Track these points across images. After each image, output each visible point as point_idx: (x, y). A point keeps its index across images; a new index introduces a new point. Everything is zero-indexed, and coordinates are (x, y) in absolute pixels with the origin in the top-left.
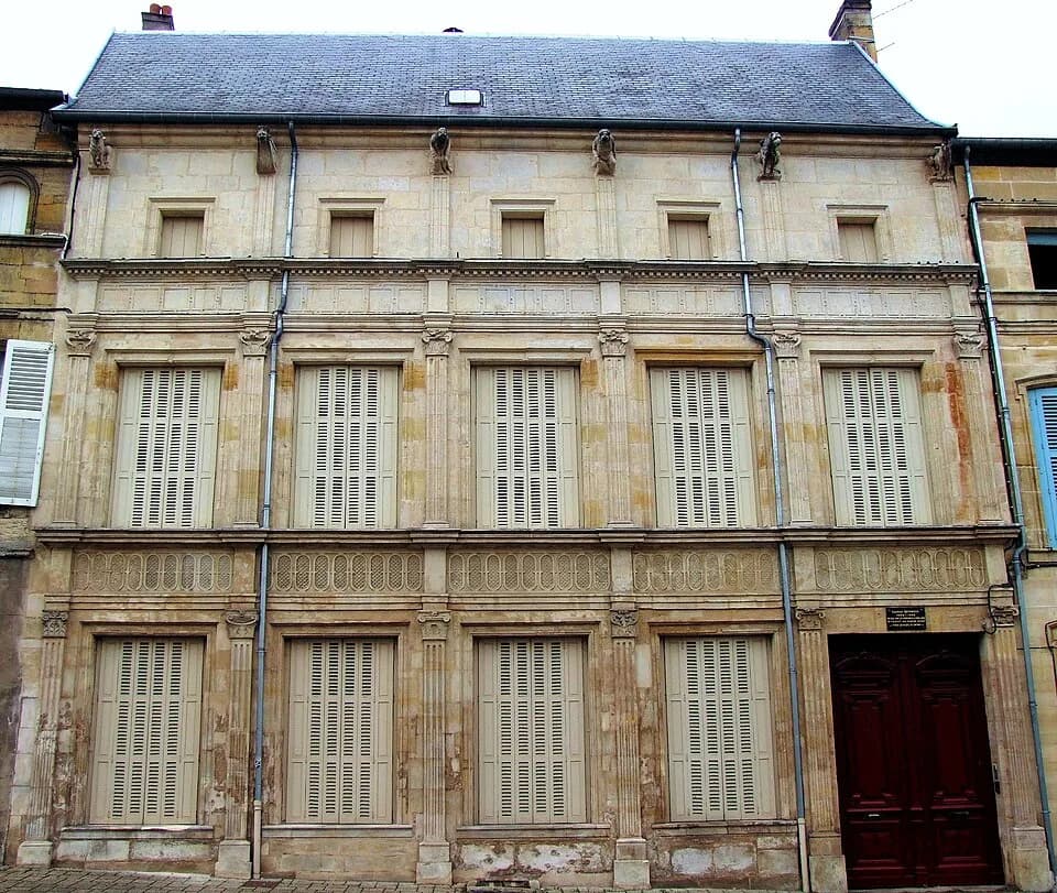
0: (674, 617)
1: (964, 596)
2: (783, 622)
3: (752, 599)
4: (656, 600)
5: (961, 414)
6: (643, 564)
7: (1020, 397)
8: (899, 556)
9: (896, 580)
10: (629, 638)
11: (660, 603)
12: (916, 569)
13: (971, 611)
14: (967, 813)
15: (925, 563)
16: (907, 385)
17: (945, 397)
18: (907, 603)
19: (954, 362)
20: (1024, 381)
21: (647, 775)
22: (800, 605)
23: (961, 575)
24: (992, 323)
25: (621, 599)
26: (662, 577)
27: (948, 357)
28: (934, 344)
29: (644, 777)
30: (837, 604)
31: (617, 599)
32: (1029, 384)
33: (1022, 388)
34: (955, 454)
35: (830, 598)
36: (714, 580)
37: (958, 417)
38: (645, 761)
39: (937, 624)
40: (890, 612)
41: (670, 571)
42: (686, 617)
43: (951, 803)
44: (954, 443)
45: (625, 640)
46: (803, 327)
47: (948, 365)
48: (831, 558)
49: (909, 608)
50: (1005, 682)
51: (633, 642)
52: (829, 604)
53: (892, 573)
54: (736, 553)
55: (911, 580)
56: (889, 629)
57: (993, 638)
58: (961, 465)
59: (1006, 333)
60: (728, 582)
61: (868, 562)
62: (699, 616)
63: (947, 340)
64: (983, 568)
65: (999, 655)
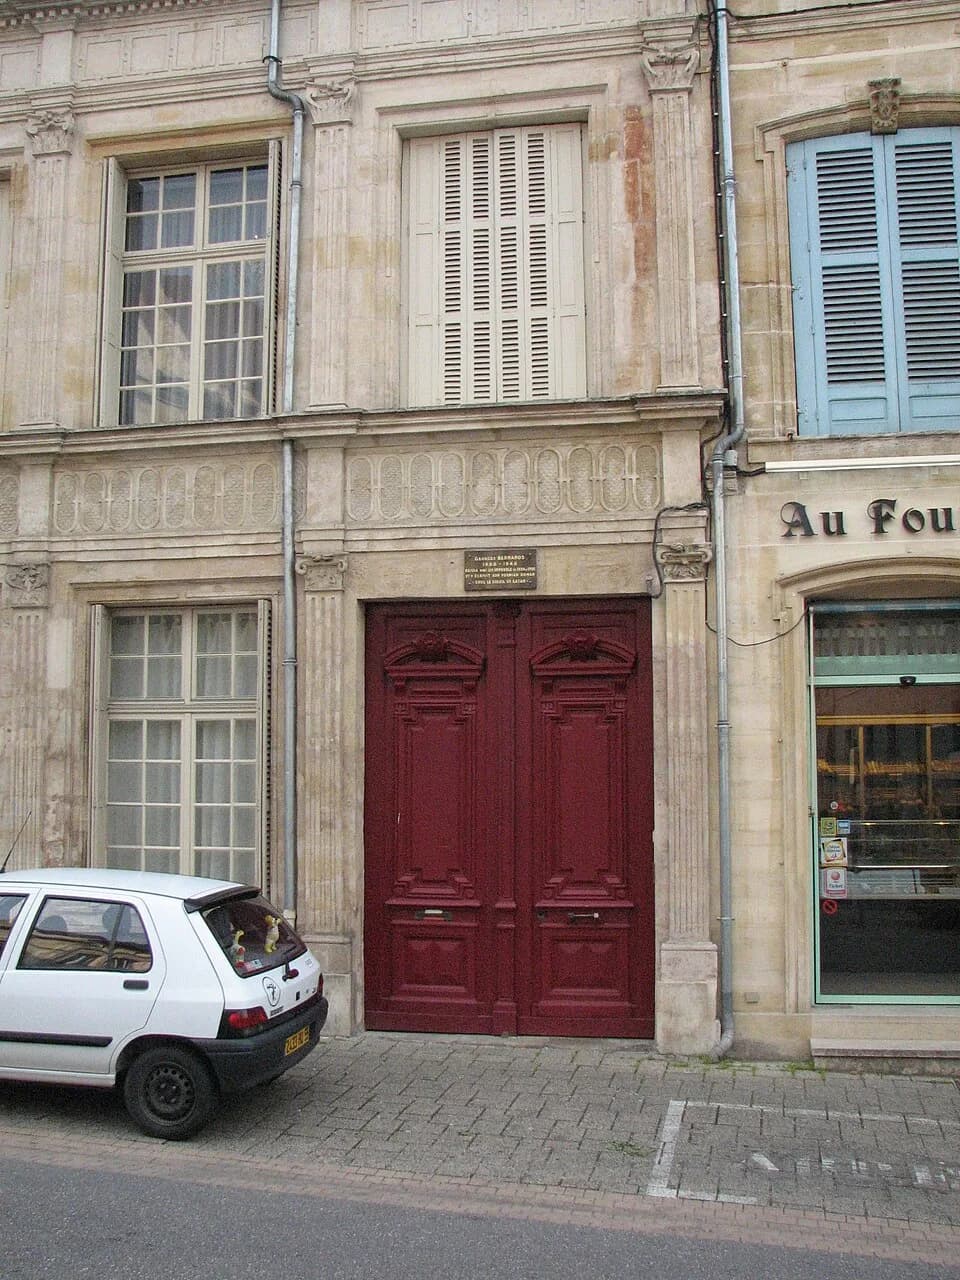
0: (111, 574)
1: (614, 527)
2: (281, 579)
3: (230, 540)
4: (80, 546)
5: (646, 195)
6: (68, 488)
7: (766, 157)
8: (501, 456)
9: (491, 501)
10: (36, 608)
11: (89, 550)
12: (532, 479)
13: (627, 555)
14: (596, 915)
15: (549, 469)
16: (562, 153)
17: (617, 167)
18: (505, 543)
19: (642, 101)
20: (777, 125)
21: (54, 828)
22: (307, 548)
23: (616, 490)
24: (722, 24)
25: (26, 547)
26: (96, 509)
27: (632, 93)
28: (609, 73)
29: (48, 830)
30: (378, 547)
31: (20, 547)
32: (786, 130)
33: (774, 140)
34: (625, 270)
35: (363, 535)
36: (176, 510)
37: (640, 203)
38: (52, 805)
39: (557, 579)
40: (471, 557)
41: (109, 500)
42: (128, 574)
43: (577, 897)
44: (626, 250)
45: (27, 613)
46: (363, 70)
47: (630, 108)
48: (376, 465)
49: (508, 551)
50: (676, 685)
51: (41, 614)
52: (363, 547)
53: (484, 488)
54: (217, 465)
55: (519, 502)
56: (467, 589)
57: (664, 604)
58: (636, 289)
59: (751, 38)
60: (199, 512)
61: (442, 469)
62: (149, 573)
63: (633, 63)
64: (656, 475)
65: (669, 635)
